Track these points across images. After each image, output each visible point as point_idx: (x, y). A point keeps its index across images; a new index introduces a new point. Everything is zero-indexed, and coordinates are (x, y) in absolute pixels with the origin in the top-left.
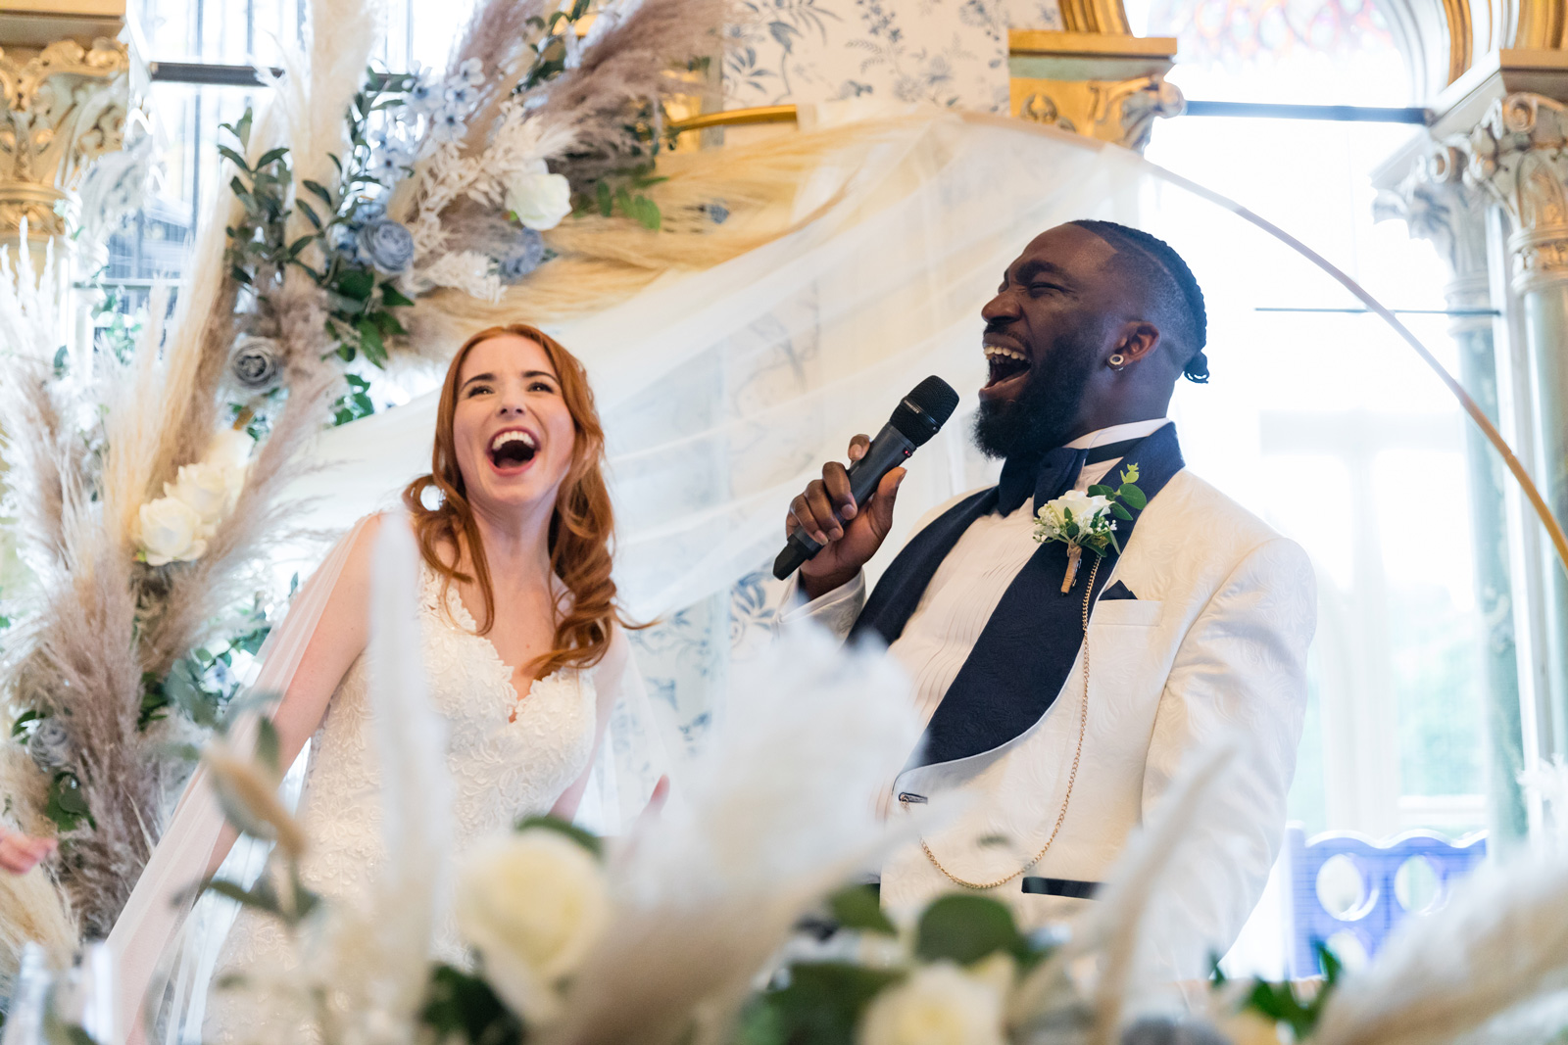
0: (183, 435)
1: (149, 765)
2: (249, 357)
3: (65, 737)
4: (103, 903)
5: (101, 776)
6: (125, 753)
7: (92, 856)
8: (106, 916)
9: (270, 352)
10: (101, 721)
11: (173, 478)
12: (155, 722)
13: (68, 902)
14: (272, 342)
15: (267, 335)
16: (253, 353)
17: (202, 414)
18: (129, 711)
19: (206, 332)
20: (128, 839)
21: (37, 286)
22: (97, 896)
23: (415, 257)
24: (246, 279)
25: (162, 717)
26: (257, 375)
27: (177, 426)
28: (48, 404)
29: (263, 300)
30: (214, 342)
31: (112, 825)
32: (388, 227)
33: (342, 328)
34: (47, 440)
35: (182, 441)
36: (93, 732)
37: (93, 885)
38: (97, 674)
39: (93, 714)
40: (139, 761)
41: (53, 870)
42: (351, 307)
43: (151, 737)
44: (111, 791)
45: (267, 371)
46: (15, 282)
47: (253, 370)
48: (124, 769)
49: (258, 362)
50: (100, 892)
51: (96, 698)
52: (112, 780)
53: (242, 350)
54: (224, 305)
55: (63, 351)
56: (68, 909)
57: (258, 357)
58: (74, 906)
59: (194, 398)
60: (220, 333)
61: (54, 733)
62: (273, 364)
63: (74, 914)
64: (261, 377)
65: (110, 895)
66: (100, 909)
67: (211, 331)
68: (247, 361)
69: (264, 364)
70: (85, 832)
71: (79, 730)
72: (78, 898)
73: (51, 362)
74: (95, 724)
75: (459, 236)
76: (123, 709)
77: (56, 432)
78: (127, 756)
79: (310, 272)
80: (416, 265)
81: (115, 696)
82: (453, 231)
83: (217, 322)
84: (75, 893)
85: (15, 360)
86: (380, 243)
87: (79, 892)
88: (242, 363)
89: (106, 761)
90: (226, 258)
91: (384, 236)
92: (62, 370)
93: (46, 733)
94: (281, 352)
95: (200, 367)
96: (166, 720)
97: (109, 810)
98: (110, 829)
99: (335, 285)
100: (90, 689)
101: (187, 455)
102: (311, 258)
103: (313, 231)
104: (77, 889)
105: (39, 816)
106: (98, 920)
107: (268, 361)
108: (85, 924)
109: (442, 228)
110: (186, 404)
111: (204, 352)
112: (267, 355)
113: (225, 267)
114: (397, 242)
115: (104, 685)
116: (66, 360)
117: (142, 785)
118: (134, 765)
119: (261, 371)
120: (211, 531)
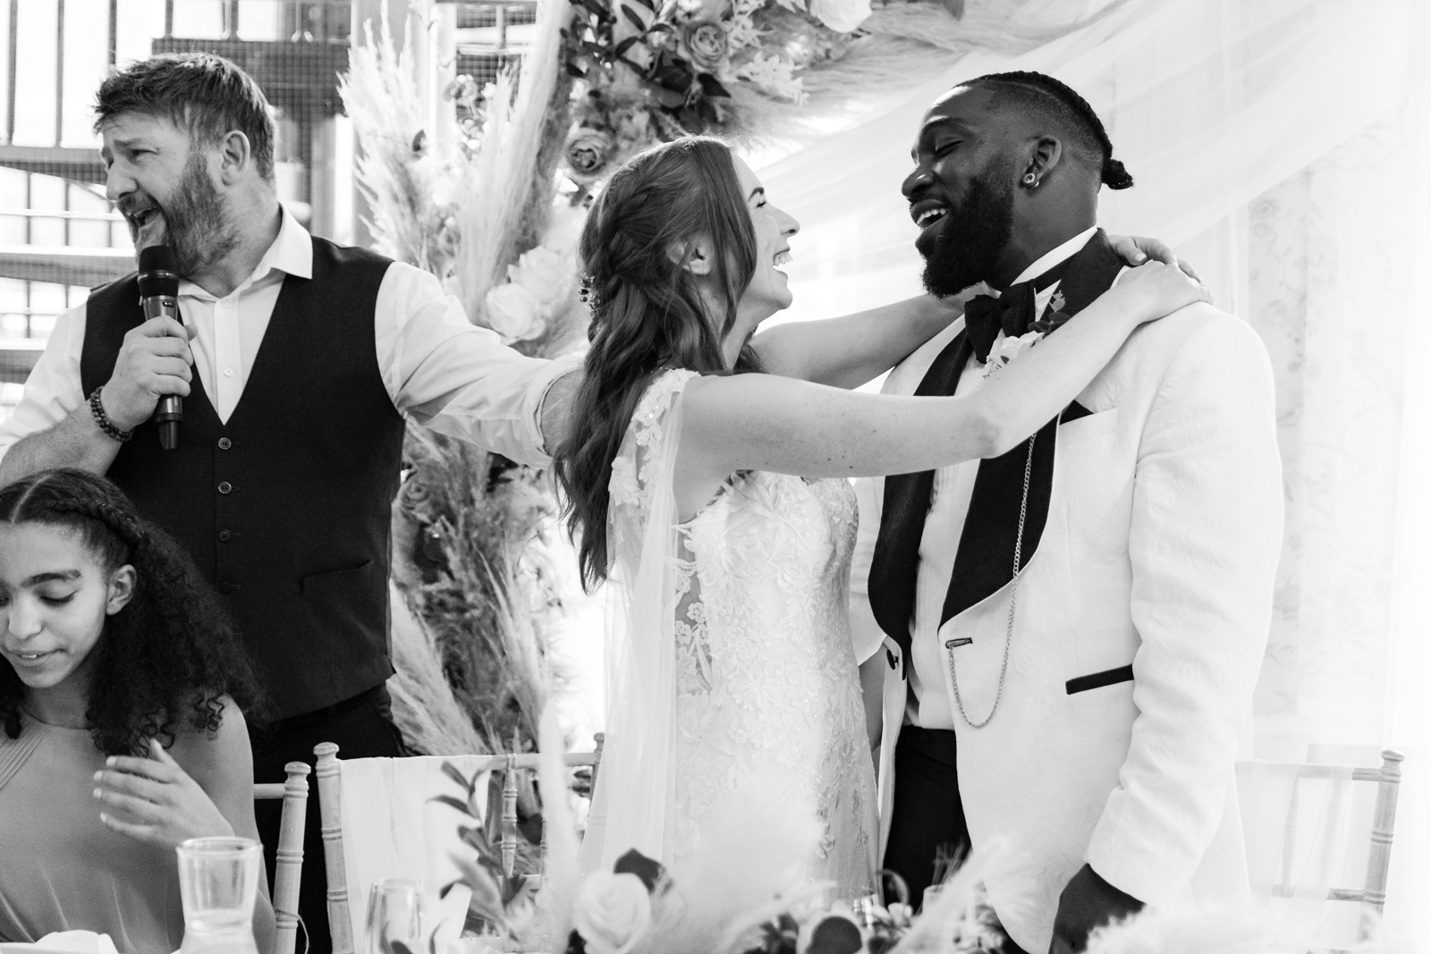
0: (525, 218)
1: (497, 523)
2: (581, 151)
3: (426, 497)
4: (461, 637)
5: (457, 534)
6: (477, 515)
7: (451, 601)
8: (464, 647)
9: (600, 146)
10: (456, 486)
11: (515, 261)
12: (502, 486)
13: (432, 638)
14: (602, 134)
15: (599, 127)
16: (584, 147)
17: (541, 200)
18: (479, 478)
19: (544, 124)
20: (480, 587)
21: (397, 63)
22: (457, 633)
23: (731, 52)
24: (579, 74)
25: (508, 481)
26: (589, 166)
27: (519, 209)
28: (409, 180)
29: (594, 94)
30: (552, 131)
31: (466, 577)
32: (704, 29)
33: (664, 120)
34: (408, 219)
35: (524, 223)
36: (450, 495)
37: (452, 625)
38: (452, 447)
39: (450, 480)
40: (489, 519)
41: (419, 613)
42: (674, 100)
43: (498, 500)
44: (466, 544)
45: (597, 163)
46: (379, 57)
47: (585, 163)
48: (476, 527)
49: (588, 154)
50: (458, 629)
51: (451, 466)
52: (467, 535)
53: (575, 143)
54: (559, 99)
55: (421, 135)
56: (433, 645)
57: (590, 150)
58: (438, 640)
59: (534, 185)
60: (556, 123)
61: (419, 490)
62: (603, 156)
63: (438, 647)
64: (591, 168)
65: (467, 631)
66: (458, 642)
67: (549, 122)
68: (580, 153)
69: (595, 157)
70: (445, 583)
71: (439, 492)
72: (441, 633)
73: (411, 144)
74: (451, 488)
75: (771, 33)
76: (474, 476)
77: (416, 209)
78: (478, 517)
79: (635, 67)
80: (733, 59)
81: (467, 464)
82: (766, 29)
83: (554, 113)
84: (438, 629)
85: (381, 140)
86: (697, 47)
87: (442, 628)
88: (576, 155)
89: (461, 521)
90: (560, 57)
91: (701, 39)
92: (419, 153)
93: (412, 490)
94: (609, 147)
95: (540, 154)
96: (511, 483)
97: (463, 562)
98: (465, 580)
99: (658, 80)
100: (447, 458)
101: (529, 237)
102: (636, 56)
103: (638, 34)
104: (440, 625)
105: (407, 565)
106: (458, 651)
107: (598, 153)
108: (447, 652)
109: (755, 27)
110: (527, 190)
111: (542, 142)
112: (597, 148)
113: (561, 65)
114: (712, 43)
115: (458, 455)
116: (423, 143)
117: (493, 541)
118: (484, 523)
119: (592, 163)
120: (549, 312)
